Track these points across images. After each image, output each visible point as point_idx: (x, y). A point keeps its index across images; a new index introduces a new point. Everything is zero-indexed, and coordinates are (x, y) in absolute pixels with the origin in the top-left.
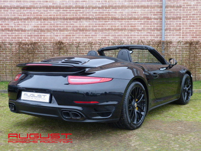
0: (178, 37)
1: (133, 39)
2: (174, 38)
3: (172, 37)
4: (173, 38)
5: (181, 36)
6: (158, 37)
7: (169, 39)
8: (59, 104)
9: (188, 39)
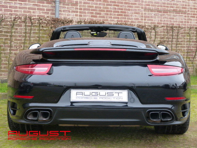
0: (75, 14)
1: (13, 12)
2: (70, 15)
3: (66, 13)
4: (68, 15)
5: (79, 14)
6: (49, 12)
7: (62, 16)
8: (142, 103)
9: (87, 18)
